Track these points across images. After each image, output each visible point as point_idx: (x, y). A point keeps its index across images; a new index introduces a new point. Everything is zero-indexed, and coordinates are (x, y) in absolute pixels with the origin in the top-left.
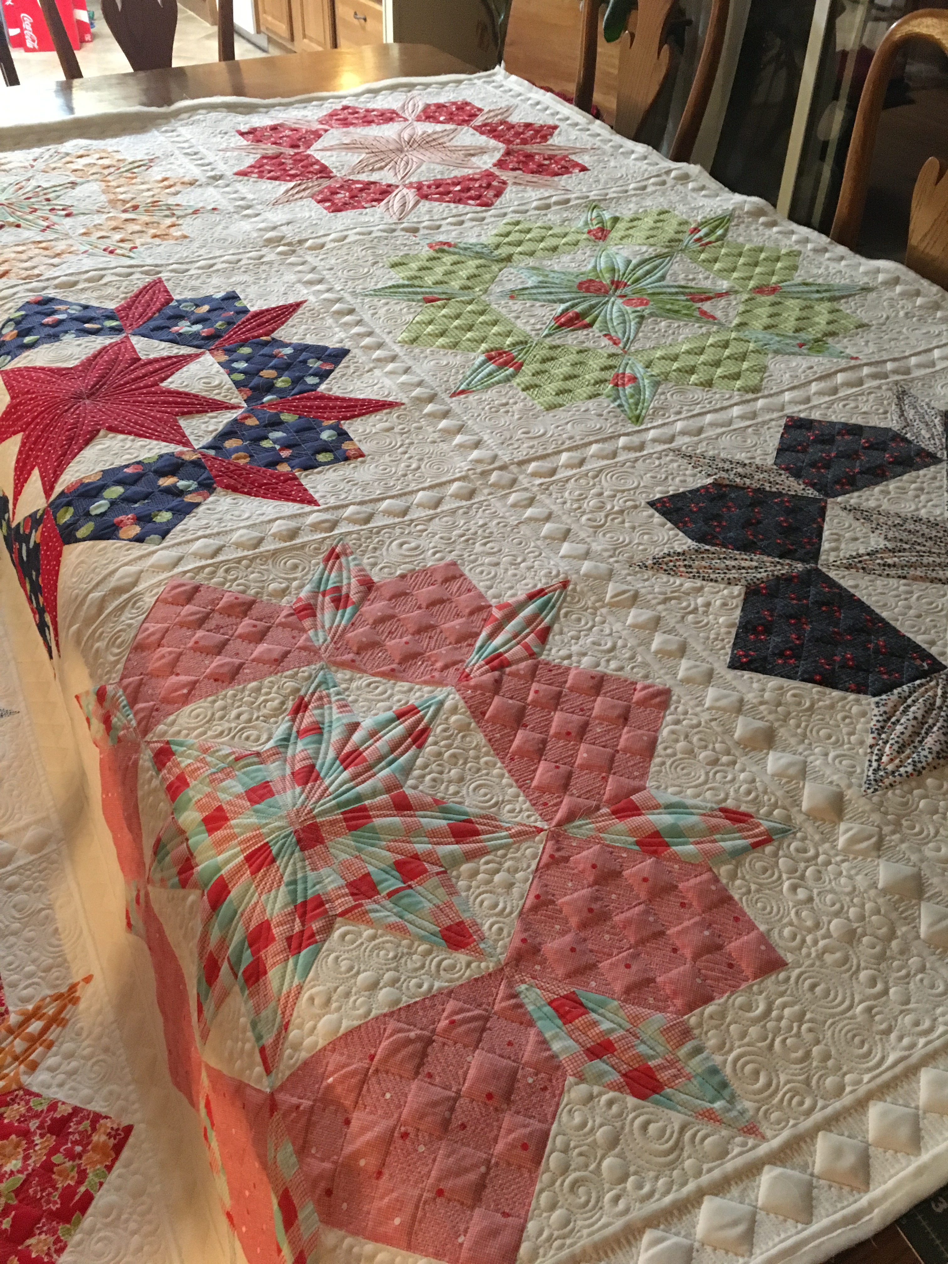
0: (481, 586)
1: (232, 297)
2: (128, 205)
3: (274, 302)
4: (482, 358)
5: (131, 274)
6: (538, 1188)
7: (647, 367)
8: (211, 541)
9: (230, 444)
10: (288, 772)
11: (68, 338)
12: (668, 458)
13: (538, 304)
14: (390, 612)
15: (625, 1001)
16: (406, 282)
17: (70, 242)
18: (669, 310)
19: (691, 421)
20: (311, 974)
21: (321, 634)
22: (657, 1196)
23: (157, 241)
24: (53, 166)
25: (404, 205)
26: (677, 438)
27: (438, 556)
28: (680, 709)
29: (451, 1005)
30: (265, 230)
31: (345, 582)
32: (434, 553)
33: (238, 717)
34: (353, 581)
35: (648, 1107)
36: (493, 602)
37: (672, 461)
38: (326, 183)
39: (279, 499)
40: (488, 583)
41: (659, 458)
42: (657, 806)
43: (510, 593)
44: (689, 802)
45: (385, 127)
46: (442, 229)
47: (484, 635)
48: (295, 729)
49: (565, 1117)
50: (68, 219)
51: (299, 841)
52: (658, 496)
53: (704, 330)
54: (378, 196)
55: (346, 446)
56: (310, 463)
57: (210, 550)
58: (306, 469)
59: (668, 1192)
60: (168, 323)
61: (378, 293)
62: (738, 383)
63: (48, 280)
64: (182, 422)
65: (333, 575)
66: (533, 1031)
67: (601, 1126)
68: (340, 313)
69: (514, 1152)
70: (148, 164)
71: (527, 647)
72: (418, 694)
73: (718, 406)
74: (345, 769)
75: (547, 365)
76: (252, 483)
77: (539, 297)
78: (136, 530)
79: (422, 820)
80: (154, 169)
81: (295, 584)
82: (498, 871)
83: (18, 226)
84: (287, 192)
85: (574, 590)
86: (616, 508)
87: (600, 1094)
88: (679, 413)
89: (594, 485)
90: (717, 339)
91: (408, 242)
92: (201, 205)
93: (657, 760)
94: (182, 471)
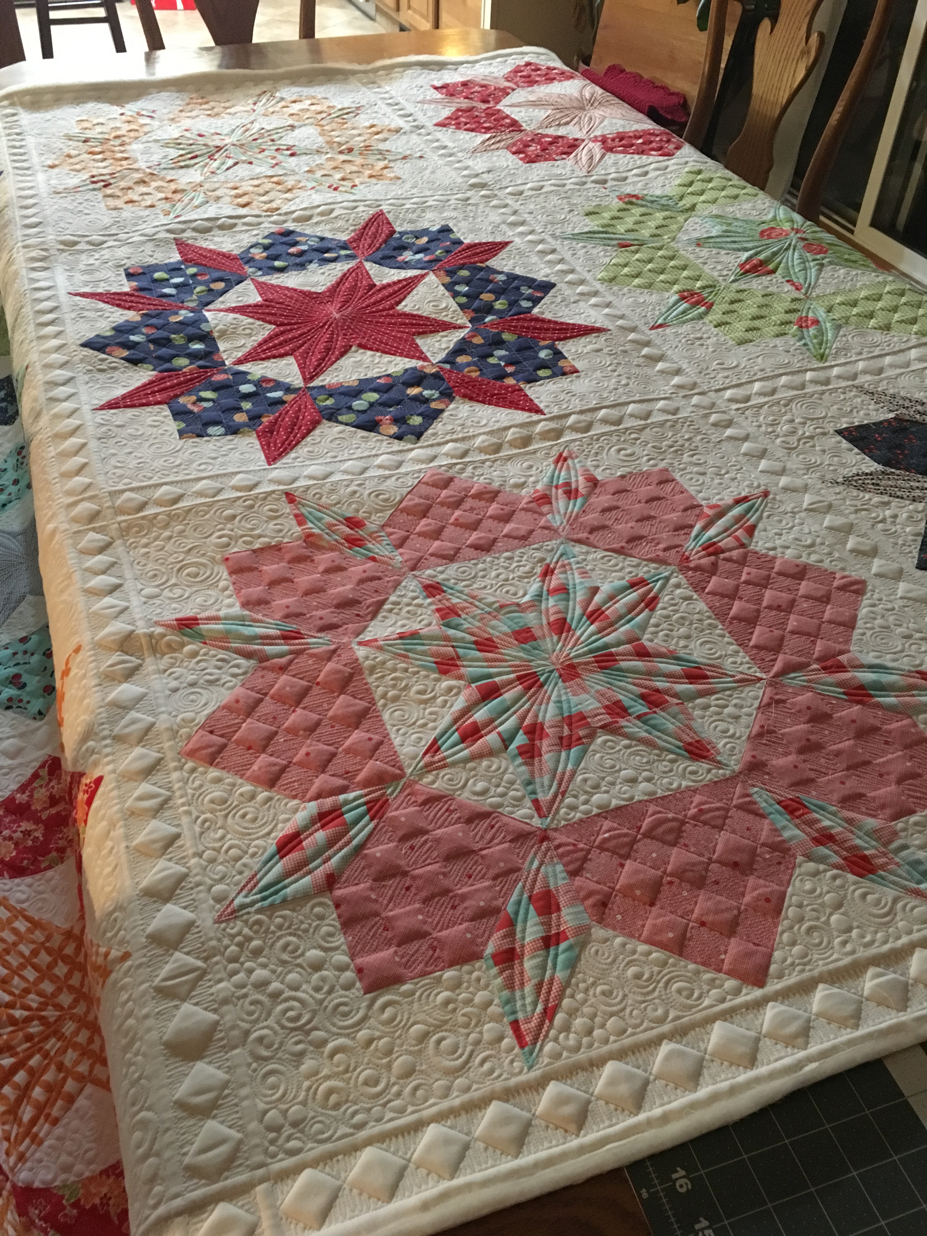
0: (692, 490)
1: (446, 230)
2: (343, 147)
3: (484, 238)
4: (676, 297)
5: (356, 207)
6: (780, 929)
7: (829, 312)
8: (458, 445)
9: (462, 359)
10: (545, 622)
11: (312, 266)
12: (852, 394)
13: (723, 252)
14: (615, 503)
15: (842, 807)
16: (601, 229)
17: (297, 177)
18: (847, 260)
19: (872, 362)
20: (582, 765)
21: (557, 517)
22: (876, 944)
23: (374, 181)
24: (271, 110)
25: (591, 158)
26: (859, 376)
27: (651, 462)
28: (876, 596)
29: (697, 799)
30: (469, 176)
31: (573, 479)
32: (649, 460)
33: (498, 576)
34: (580, 478)
35: (866, 884)
36: (703, 503)
37: (856, 396)
38: (518, 136)
39: (510, 407)
40: (698, 488)
41: (844, 393)
42: (862, 666)
43: (717, 497)
44: (890, 664)
45: (567, 83)
46: (628, 181)
47: (698, 527)
48: (545, 588)
49: (797, 883)
50: (293, 158)
51: (560, 676)
52: (844, 426)
53: (880, 279)
54: (566, 150)
55: (561, 363)
56: (532, 377)
57: (459, 452)
58: (529, 382)
59: (885, 942)
60: (394, 253)
61: (575, 237)
62: (915, 328)
63: (286, 214)
64: (419, 341)
65: (563, 473)
66: (767, 822)
67: (828, 892)
68: (543, 253)
69: (759, 903)
70: (357, 111)
71: (737, 539)
72: (645, 569)
73: (896, 349)
74: (592, 623)
75: (735, 306)
76: (485, 393)
77: (723, 245)
78: (394, 429)
79: (660, 665)
80: (362, 116)
81: (532, 479)
82: (726, 706)
83: (251, 163)
84: (483, 142)
85: (774, 499)
86: (807, 434)
87: (825, 871)
88: (861, 354)
89: (786, 412)
90: (893, 287)
91: (599, 194)
92: (408, 152)
93: (857, 631)
94: (425, 382)
